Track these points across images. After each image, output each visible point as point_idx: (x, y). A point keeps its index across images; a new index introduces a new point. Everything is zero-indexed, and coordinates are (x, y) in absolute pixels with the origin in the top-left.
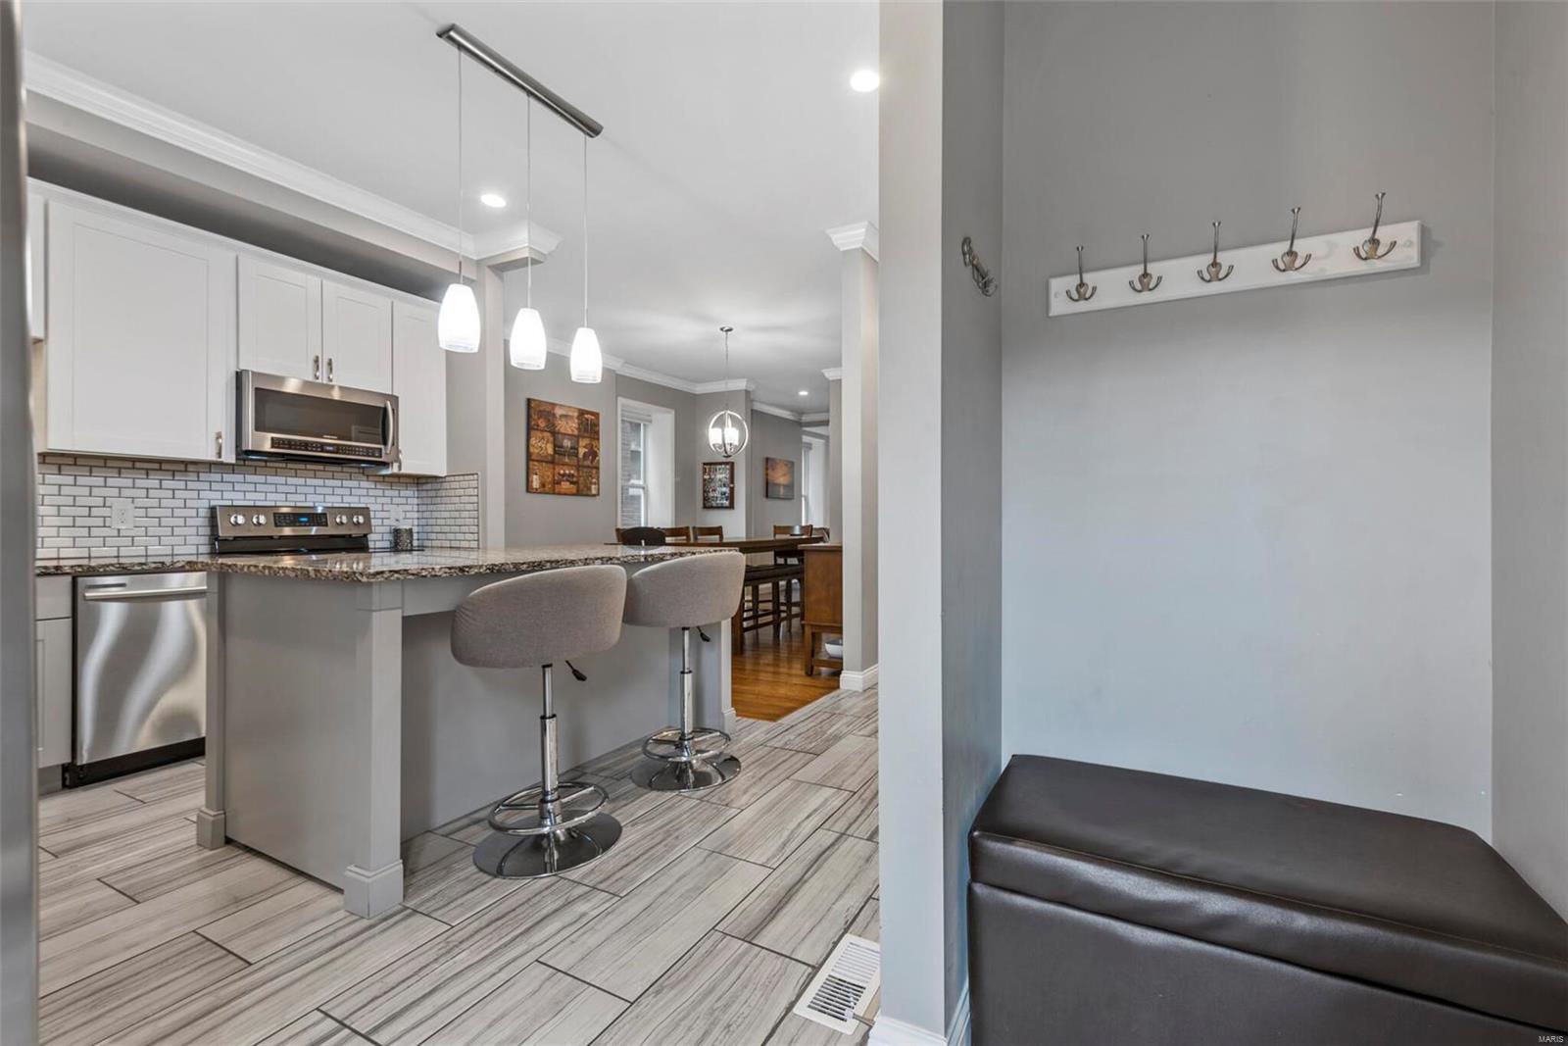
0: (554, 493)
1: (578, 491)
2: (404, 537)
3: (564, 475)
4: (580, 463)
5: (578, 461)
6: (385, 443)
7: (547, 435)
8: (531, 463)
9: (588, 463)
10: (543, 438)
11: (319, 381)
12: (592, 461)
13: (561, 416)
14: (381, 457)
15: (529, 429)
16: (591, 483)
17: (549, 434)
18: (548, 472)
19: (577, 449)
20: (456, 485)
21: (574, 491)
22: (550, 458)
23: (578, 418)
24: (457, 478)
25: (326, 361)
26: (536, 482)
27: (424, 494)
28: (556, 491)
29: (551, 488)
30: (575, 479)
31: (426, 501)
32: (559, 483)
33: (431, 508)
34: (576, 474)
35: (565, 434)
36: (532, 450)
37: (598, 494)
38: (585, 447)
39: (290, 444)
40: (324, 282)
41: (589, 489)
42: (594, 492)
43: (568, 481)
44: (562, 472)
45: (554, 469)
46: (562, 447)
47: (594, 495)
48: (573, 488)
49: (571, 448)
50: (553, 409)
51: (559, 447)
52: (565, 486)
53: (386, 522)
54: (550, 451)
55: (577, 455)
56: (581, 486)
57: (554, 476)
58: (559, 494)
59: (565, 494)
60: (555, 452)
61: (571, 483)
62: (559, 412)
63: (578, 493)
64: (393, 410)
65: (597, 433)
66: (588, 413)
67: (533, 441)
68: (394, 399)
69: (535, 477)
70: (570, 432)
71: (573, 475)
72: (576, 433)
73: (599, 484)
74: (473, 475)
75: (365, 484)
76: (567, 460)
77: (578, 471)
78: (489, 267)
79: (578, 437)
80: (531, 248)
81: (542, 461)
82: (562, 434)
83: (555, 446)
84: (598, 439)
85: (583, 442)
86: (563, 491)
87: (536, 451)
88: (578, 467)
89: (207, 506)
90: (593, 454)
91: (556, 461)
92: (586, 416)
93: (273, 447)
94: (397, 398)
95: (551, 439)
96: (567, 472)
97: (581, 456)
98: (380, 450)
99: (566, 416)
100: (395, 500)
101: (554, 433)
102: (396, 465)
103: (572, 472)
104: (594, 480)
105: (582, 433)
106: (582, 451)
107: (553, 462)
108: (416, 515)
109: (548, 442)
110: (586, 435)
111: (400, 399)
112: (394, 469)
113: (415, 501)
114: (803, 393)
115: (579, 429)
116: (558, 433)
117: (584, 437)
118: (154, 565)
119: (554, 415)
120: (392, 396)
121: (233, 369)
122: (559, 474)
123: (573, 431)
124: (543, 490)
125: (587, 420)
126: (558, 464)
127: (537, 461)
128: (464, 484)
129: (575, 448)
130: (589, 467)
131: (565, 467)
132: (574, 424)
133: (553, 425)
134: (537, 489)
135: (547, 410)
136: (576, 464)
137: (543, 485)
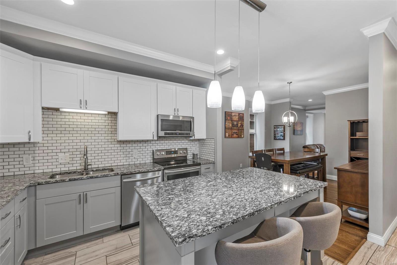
0: (232, 138)
1: (238, 136)
2: (196, 156)
3: (234, 132)
4: (239, 129)
5: (238, 128)
6: (191, 131)
8: (226, 130)
9: (241, 128)
10: (229, 122)
11: (176, 115)
12: (242, 128)
13: (234, 115)
14: (190, 135)
15: (225, 120)
16: (242, 134)
17: (230, 121)
18: (230, 132)
19: (238, 125)
20: (208, 141)
21: (237, 137)
23: (238, 115)
24: (209, 139)
25: (177, 109)
26: (227, 136)
27: (200, 143)
29: (231, 136)
30: (237, 133)
31: (201, 145)
32: (233, 135)
33: (202, 147)
34: (238, 132)
35: (235, 121)
36: (226, 126)
37: (244, 137)
38: (240, 124)
39: (169, 134)
40: (177, 87)
41: (241, 136)
42: (242, 137)
43: (235, 134)
44: (234, 131)
45: (232, 131)
46: (234, 124)
47: (242, 138)
49: (236, 124)
50: (232, 114)
51: (233, 124)
52: (235, 135)
53: (191, 151)
54: (231, 126)
55: (238, 126)
56: (239, 135)
57: (232, 133)
58: (233, 138)
59: (235, 138)
60: (232, 126)
61: (236, 134)
62: (233, 114)
63: (238, 137)
64: (193, 121)
65: (243, 119)
66: (241, 114)
67: (226, 123)
68: (193, 118)
69: (227, 134)
70: (236, 120)
71: (237, 132)
72: (238, 120)
73: (244, 134)
74: (213, 139)
75: (186, 141)
76: (235, 128)
77: (238, 131)
78: (218, 75)
80: (231, 66)
81: (229, 129)
82: (234, 121)
83: (232, 124)
84: (244, 121)
85: (240, 122)
86: (234, 137)
87: (227, 126)
89: (152, 150)
90: (242, 125)
91: (232, 129)
92: (240, 115)
93: (165, 135)
94: (194, 117)
95: (231, 122)
96: (235, 131)
97: (239, 126)
98: (190, 133)
99: (235, 115)
100: (193, 145)
101: (232, 121)
102: (193, 137)
103: (237, 131)
104: (242, 133)
105: (239, 120)
106: (239, 125)
107: (231, 129)
108: (198, 149)
109: (230, 123)
110: (240, 120)
111: (194, 118)
112: (193, 138)
113: (198, 145)
114: (310, 100)
115: (238, 119)
116: (233, 120)
117: (240, 121)
118: (138, 172)
119: (232, 115)
120: (193, 117)
121: (156, 114)
122: (233, 132)
123: (237, 119)
124: (229, 137)
127: (228, 129)
128: (211, 141)
130: (241, 129)
131: (235, 130)
132: (237, 117)
133: (232, 118)
134: (227, 137)
135: (230, 114)
136: (238, 129)
137: (229, 136)
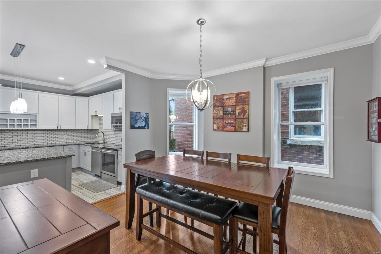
0: (223, 131)
1: (235, 129)
3: (228, 123)
4: (237, 117)
5: (235, 116)
7: (220, 108)
8: (214, 120)
9: (241, 116)
10: (218, 110)
12: (244, 115)
13: (227, 99)
15: (213, 107)
16: (243, 126)
17: (221, 108)
18: (221, 123)
19: (235, 111)
21: (233, 130)
22: (221, 117)
23: (236, 97)
26: (215, 128)
28: (224, 130)
29: (223, 129)
30: (234, 125)
32: (226, 127)
34: (234, 122)
35: (229, 106)
37: (249, 131)
38: (240, 109)
41: (242, 128)
42: (244, 130)
43: (229, 125)
44: (227, 122)
45: (223, 121)
46: (227, 112)
48: (233, 129)
49: (232, 111)
50: (223, 97)
51: (225, 112)
52: (229, 128)
54: (221, 114)
55: (235, 114)
56: (237, 128)
57: (223, 124)
58: (226, 131)
59: (229, 131)
60: (224, 114)
61: (231, 126)
62: (225, 97)
63: (235, 131)
65: (249, 101)
66: (241, 93)
67: (214, 112)
69: (215, 125)
70: (231, 104)
71: (233, 123)
72: (234, 104)
73: (249, 126)
76: (229, 117)
77: (235, 121)
79: (235, 106)
81: (218, 119)
82: (227, 106)
83: (224, 112)
85: (238, 108)
88: (235, 119)
90: (243, 112)
91: (224, 118)
92: (240, 95)
95: (222, 109)
96: (230, 122)
97: (237, 114)
99: (229, 98)
101: (223, 107)
103: (232, 122)
104: (245, 124)
105: (237, 104)
106: (237, 112)
107: (223, 119)
109: (220, 111)
110: (240, 104)
115: (236, 102)
116: (225, 106)
117: (238, 105)
119: (223, 99)
122: (226, 123)
123: (232, 104)
124: (218, 130)
125: (241, 97)
126: (225, 119)
127: (216, 119)
129: (234, 112)
130: (242, 118)
131: (228, 120)
132: (233, 101)
133: (223, 103)
134: (216, 130)
135: (220, 98)
136: (235, 118)
137: (218, 128)
